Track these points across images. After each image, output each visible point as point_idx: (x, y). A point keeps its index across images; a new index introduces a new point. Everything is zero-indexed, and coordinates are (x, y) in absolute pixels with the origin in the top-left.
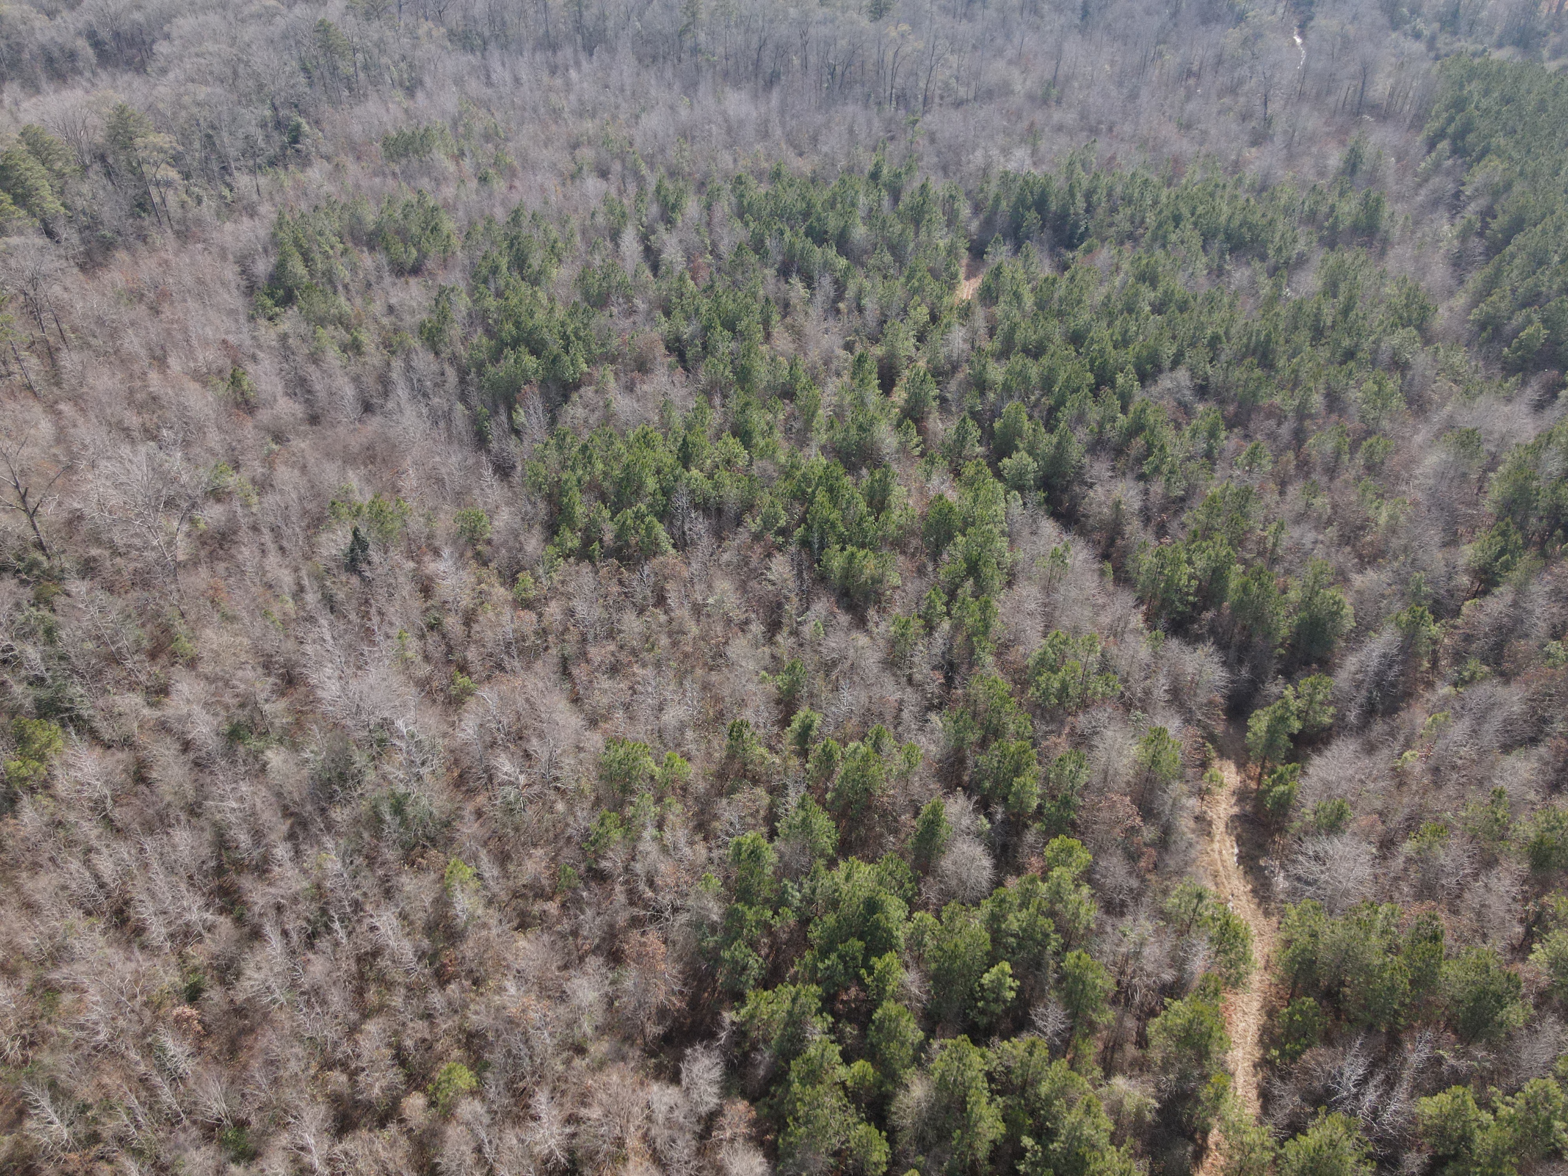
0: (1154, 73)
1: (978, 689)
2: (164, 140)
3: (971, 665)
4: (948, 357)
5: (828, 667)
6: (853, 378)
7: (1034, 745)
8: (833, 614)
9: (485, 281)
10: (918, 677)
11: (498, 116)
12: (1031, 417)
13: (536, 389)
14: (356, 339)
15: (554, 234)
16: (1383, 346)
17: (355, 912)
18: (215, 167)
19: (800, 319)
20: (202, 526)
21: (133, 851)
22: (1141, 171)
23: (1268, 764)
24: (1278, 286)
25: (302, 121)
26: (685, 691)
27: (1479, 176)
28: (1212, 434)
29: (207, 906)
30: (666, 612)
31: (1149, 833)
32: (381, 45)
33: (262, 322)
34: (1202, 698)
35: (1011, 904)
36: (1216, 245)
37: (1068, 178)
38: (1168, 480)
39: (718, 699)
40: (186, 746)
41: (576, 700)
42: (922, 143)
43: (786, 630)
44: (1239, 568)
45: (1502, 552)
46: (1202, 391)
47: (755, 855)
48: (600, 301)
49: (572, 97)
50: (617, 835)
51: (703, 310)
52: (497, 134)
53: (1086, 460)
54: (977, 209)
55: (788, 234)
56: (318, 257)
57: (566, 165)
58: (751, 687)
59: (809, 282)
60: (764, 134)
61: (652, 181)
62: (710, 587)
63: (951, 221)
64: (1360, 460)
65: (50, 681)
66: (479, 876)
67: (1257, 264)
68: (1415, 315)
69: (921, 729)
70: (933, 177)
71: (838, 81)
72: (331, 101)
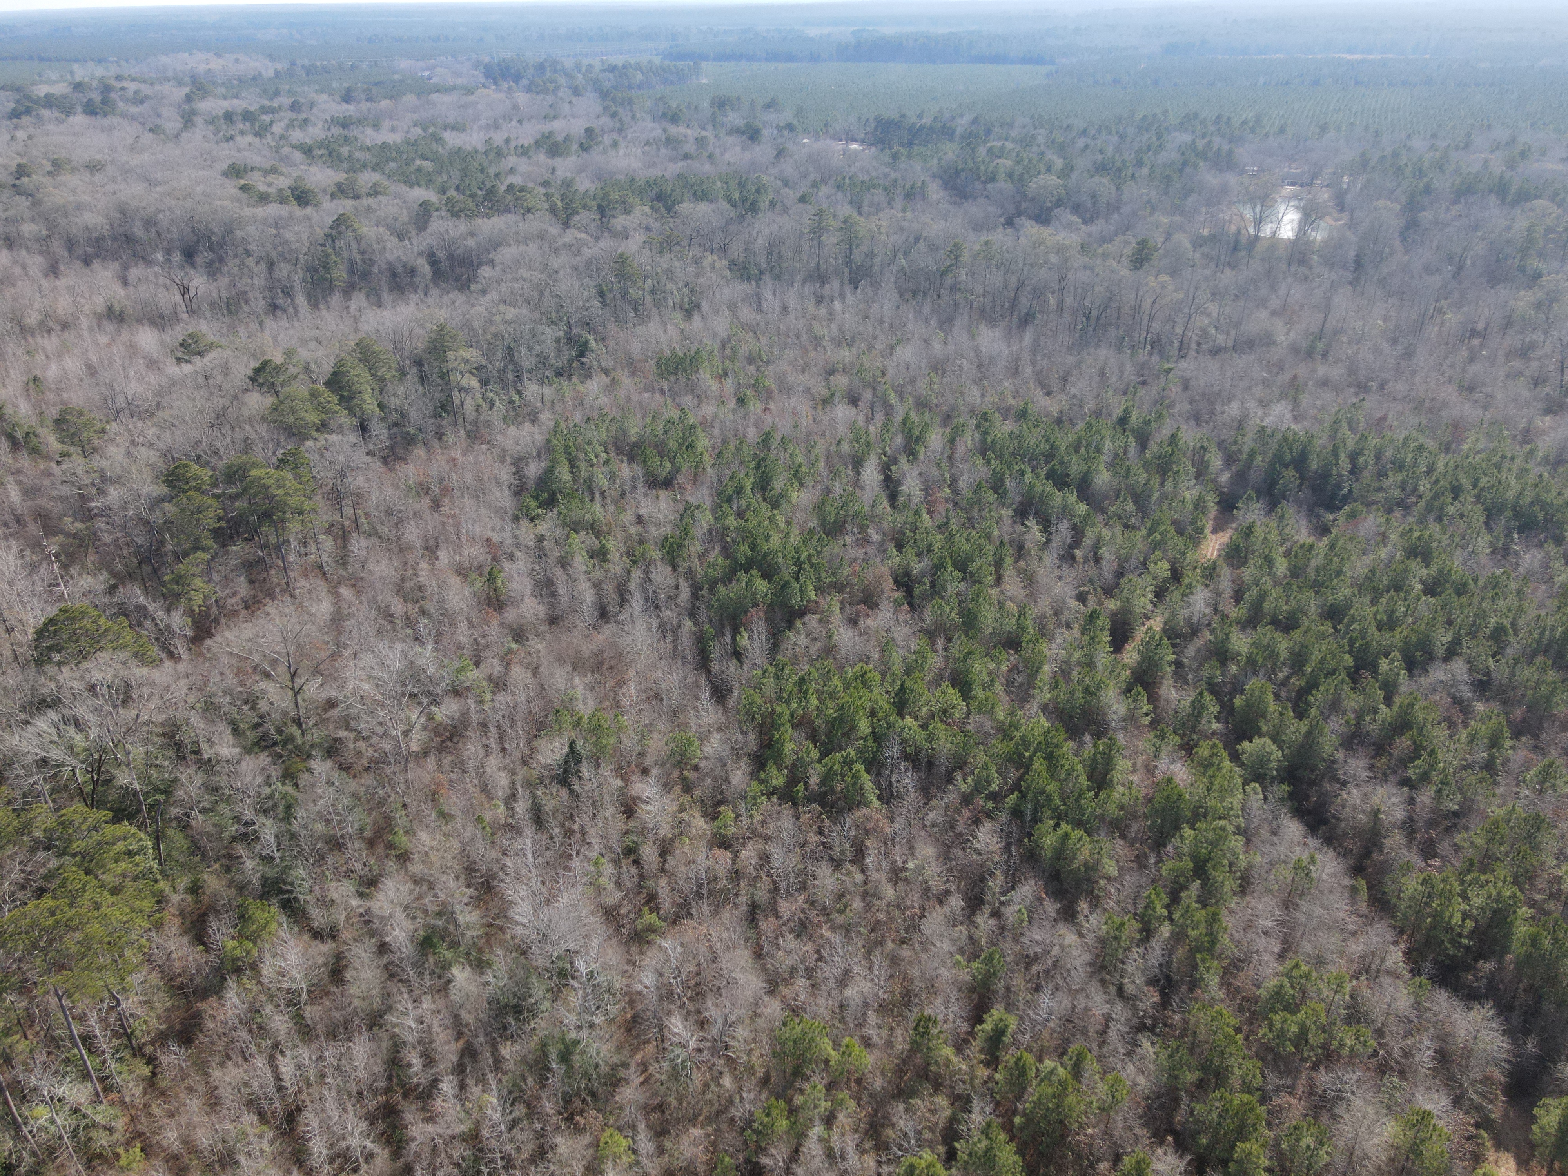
0: (1432, 331)
1: (1200, 1018)
2: (471, 354)
3: (1192, 986)
4: (1188, 621)
5: (1029, 961)
6: (1083, 634)
7: (1263, 1100)
8: (1039, 899)
9: (729, 500)
11: (764, 340)
12: (1277, 696)
13: (761, 614)
14: (603, 546)
15: (800, 459)
18: (510, 375)
19: (1034, 564)
20: (437, 720)
21: (314, 1057)
22: (1415, 434)
25: (591, 338)
26: (872, 965)
28: (1494, 742)
29: (369, 1131)
30: (863, 871)
32: (669, 273)
33: (524, 522)
34: (1476, 1072)
36: (1502, 522)
37: (1333, 437)
38: (1439, 791)
39: (907, 980)
40: (383, 948)
41: (759, 955)
42: (1175, 391)
43: (987, 909)
44: (1525, 911)
46: (1483, 687)
48: (835, 530)
49: (833, 326)
50: (783, 1124)
51: (936, 546)
52: (760, 357)
53: (1340, 755)
54: (1230, 460)
55: (1028, 476)
56: (583, 465)
57: (820, 390)
58: (943, 971)
59: (1046, 525)
60: (1015, 371)
61: (899, 412)
62: (912, 848)
63: (1201, 472)
65: (278, 861)
66: (634, 1151)
67: (1550, 547)
69: (1129, 1054)
70: (1184, 427)
71: (1092, 322)
72: (618, 321)
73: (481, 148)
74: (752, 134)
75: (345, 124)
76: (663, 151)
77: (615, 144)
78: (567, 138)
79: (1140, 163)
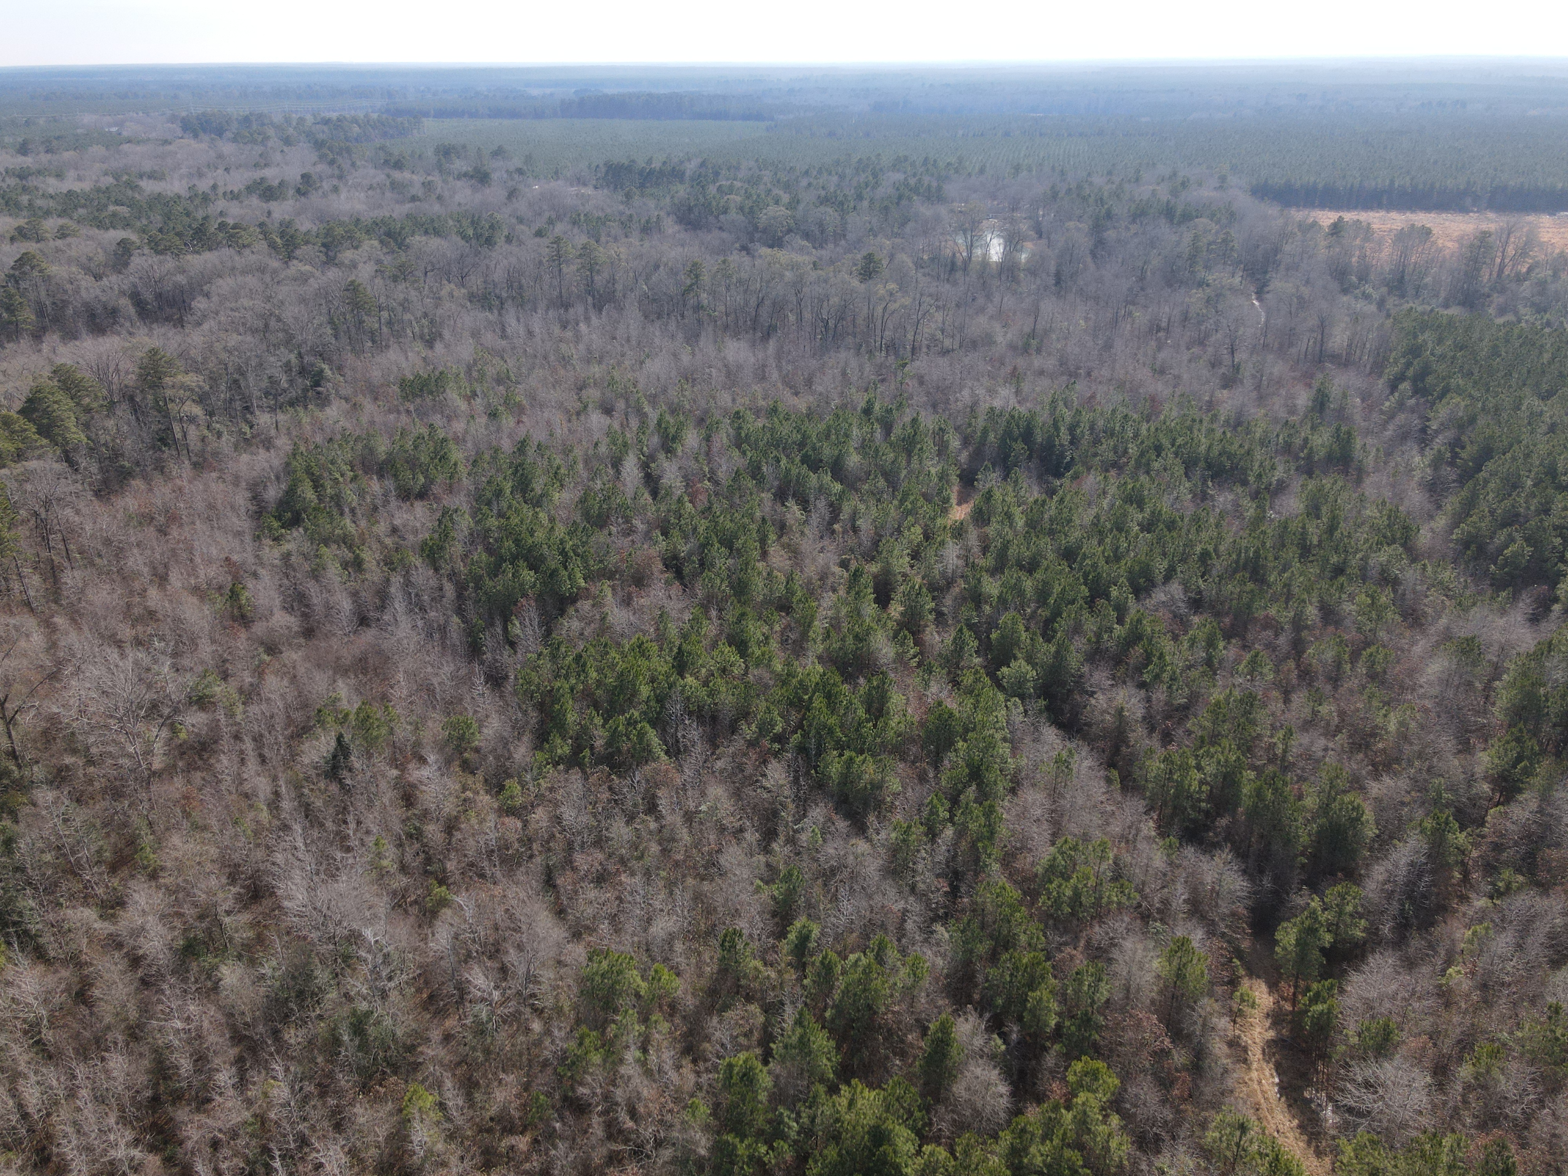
0: (1126, 328)
1: (987, 898)
2: (192, 379)
3: (976, 874)
4: (943, 574)
5: (828, 875)
6: (848, 592)
7: (1048, 958)
8: (830, 819)
9: (489, 503)
10: (921, 886)
11: (511, 363)
12: (1027, 629)
13: (532, 602)
14: (357, 557)
15: (558, 461)
16: (1371, 562)
17: (299, 1149)
18: (238, 405)
19: (796, 538)
20: (183, 735)
21: (62, 1079)
22: (1120, 408)
23: (1302, 983)
24: (1261, 508)
25: (325, 367)
26: (674, 901)
27: (1443, 411)
28: (1211, 643)
29: (136, 1142)
30: (657, 819)
31: (1180, 1057)
32: (405, 305)
33: (268, 542)
34: (1224, 908)
35: (1033, 1135)
36: (1198, 472)
37: (1052, 413)
38: (1170, 687)
39: (710, 911)
40: (135, 961)
41: (560, 913)
42: (912, 385)
43: (782, 839)
44: (1251, 774)
45: (1519, 759)
46: (1197, 604)
47: (748, 1077)
48: (600, 521)
49: (581, 347)
50: (596, 1058)
51: (701, 530)
52: (508, 378)
53: (1085, 669)
54: (966, 441)
55: (784, 462)
56: (328, 484)
57: (573, 404)
58: (744, 897)
59: (804, 504)
60: (761, 375)
61: (653, 416)
62: (703, 793)
63: (942, 449)
64: (1362, 669)
66: (442, 1106)
67: (1239, 490)
68: (1398, 535)
69: (926, 940)
70: (923, 413)
71: (831, 332)
72: (353, 350)
73: (184, 193)
74: (481, 177)
75: (23, 175)
76: (388, 194)
77: (335, 189)
78: (282, 184)
79: (860, 197)
